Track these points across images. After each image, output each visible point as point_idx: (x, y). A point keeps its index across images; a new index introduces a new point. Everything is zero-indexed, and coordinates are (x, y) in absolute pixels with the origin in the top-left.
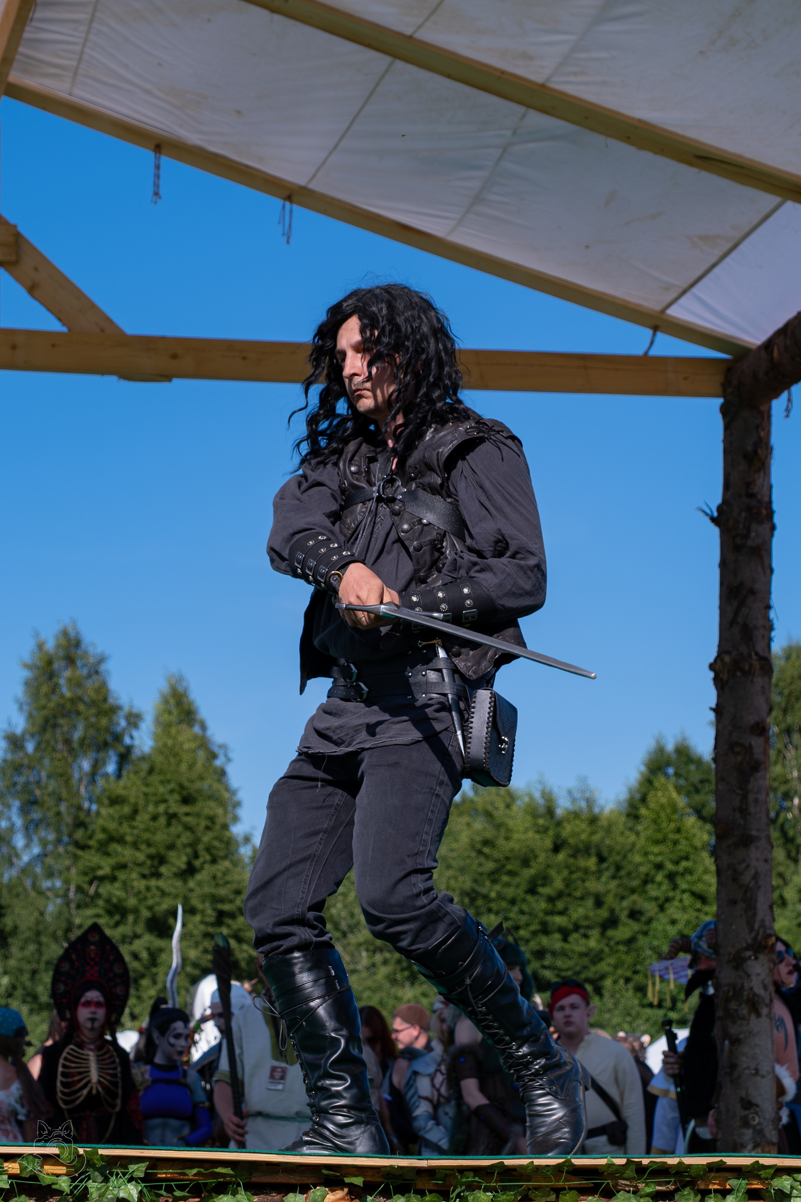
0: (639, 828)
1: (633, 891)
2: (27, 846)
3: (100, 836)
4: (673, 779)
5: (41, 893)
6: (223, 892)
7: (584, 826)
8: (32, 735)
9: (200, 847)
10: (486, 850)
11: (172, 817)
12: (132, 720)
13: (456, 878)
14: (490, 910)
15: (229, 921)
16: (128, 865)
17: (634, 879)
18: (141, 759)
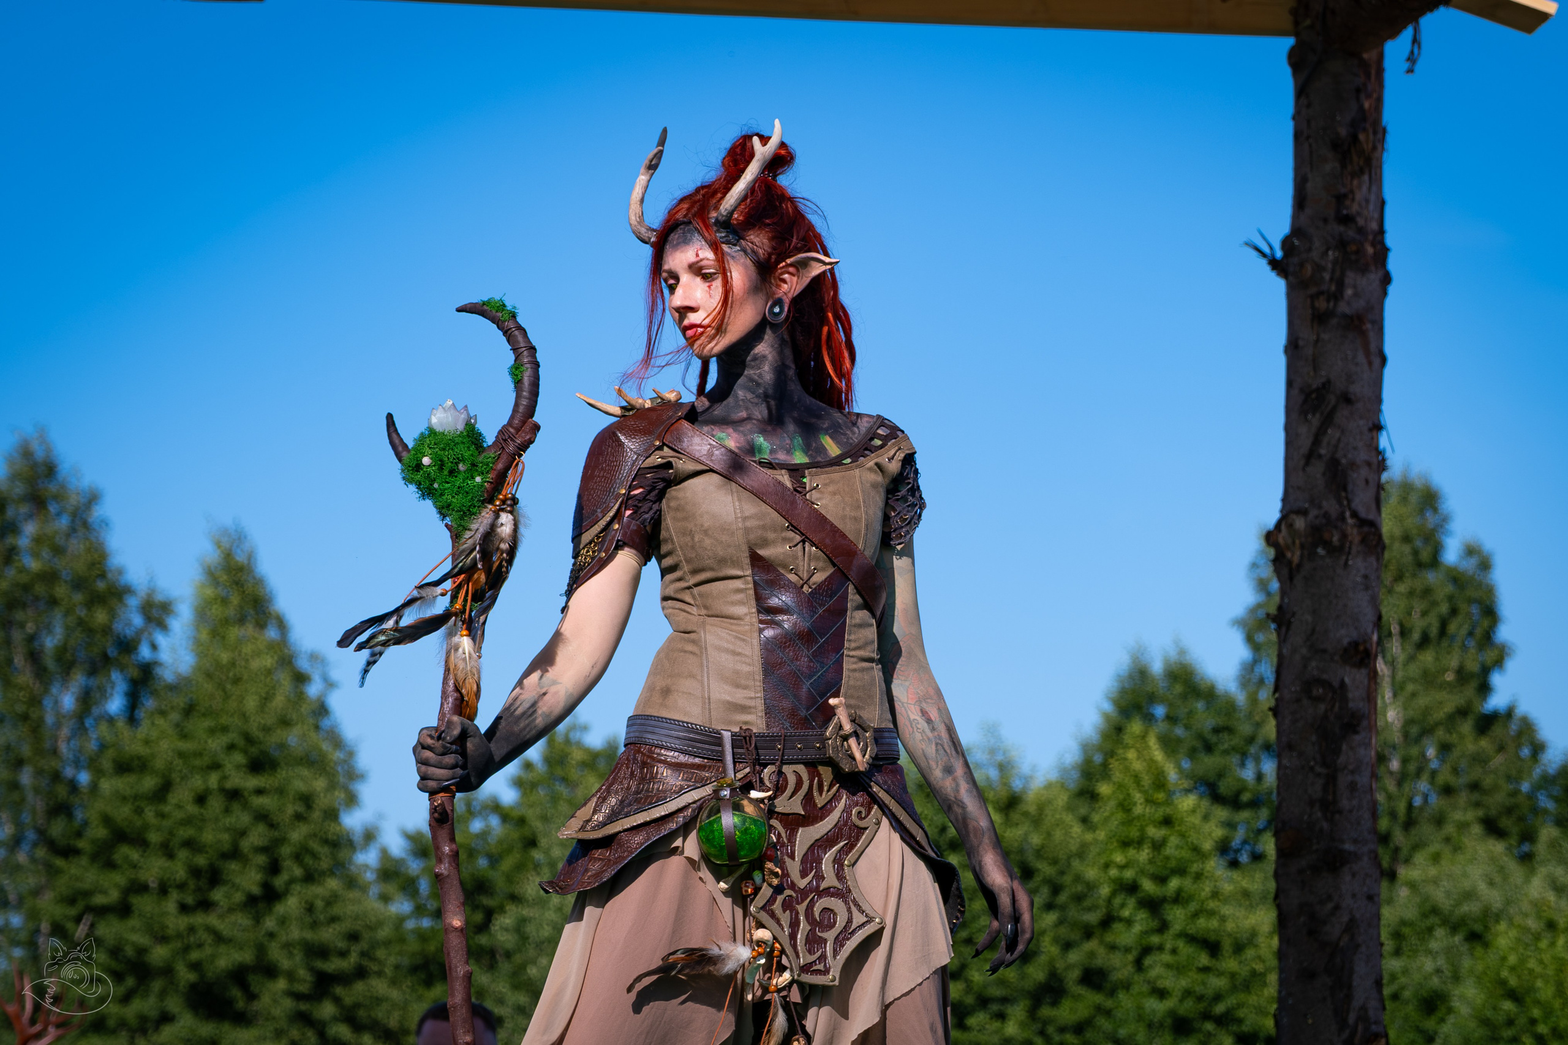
0: (1098, 817)
1: (1088, 933)
3: (100, 832)
4: (1162, 727)
6: (329, 935)
9: (286, 850)
11: (234, 795)
12: (155, 613)
15: (339, 990)
16: (153, 884)
17: (1089, 909)
18: (172, 688)
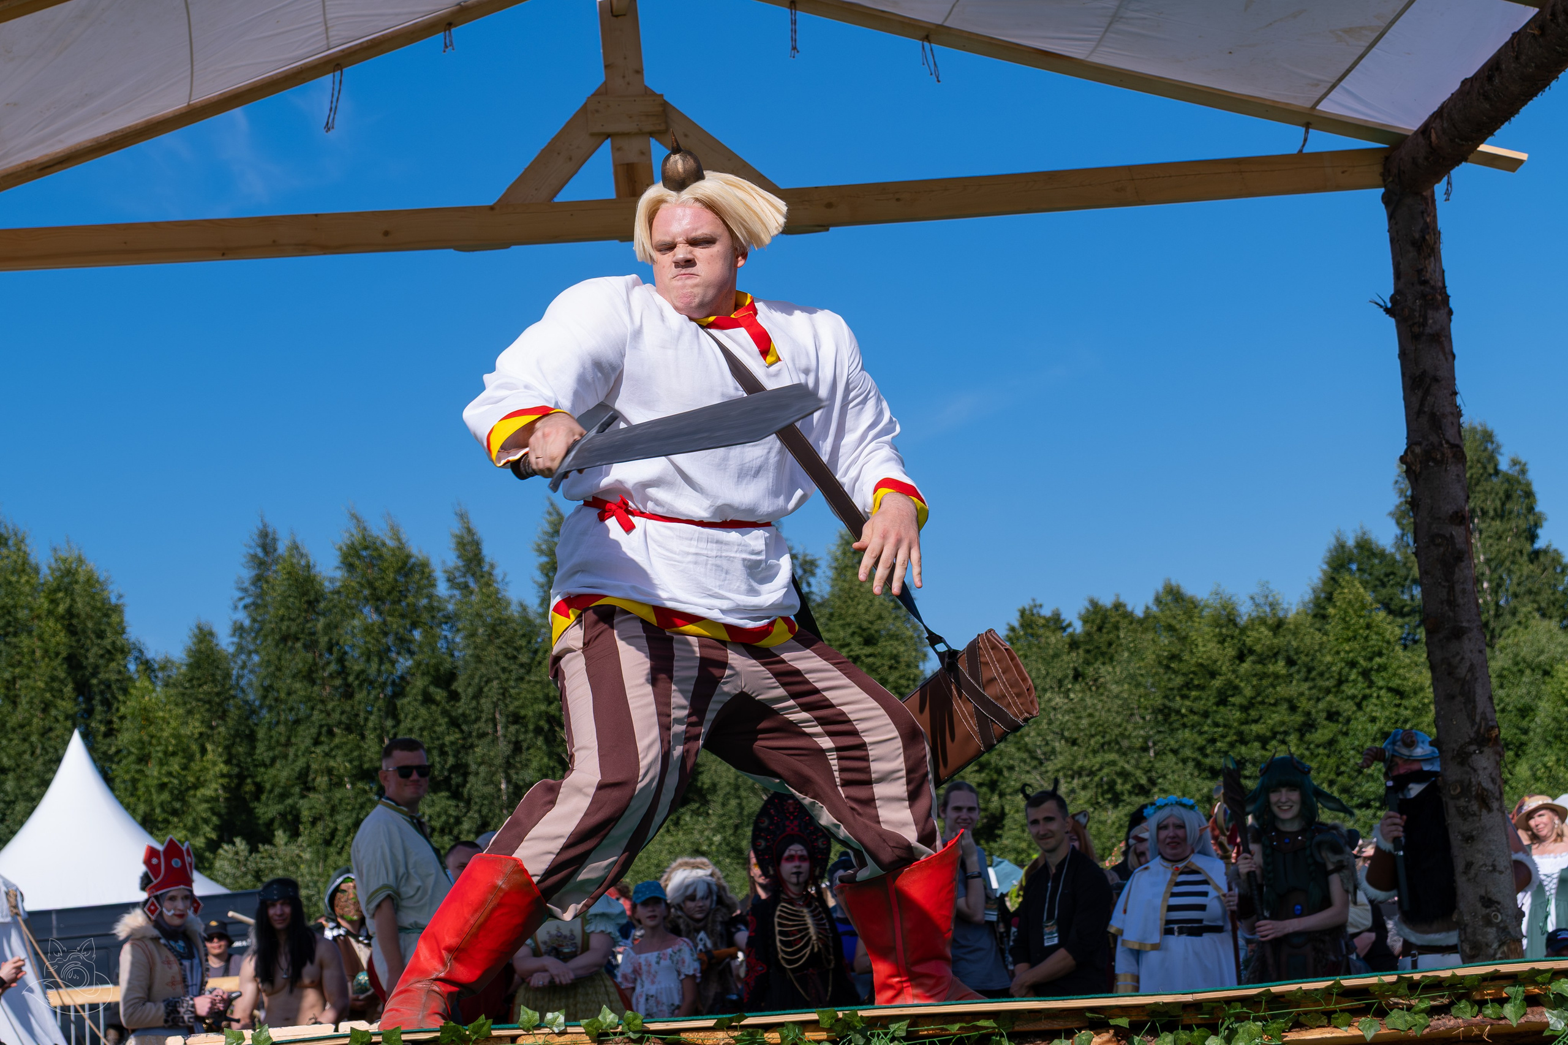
0: (1328, 627)
1: (1328, 691)
4: (1357, 575)
7: (1269, 631)
10: (1174, 665)
12: (807, 567)
13: (1146, 696)
14: (1184, 726)
17: (1328, 679)
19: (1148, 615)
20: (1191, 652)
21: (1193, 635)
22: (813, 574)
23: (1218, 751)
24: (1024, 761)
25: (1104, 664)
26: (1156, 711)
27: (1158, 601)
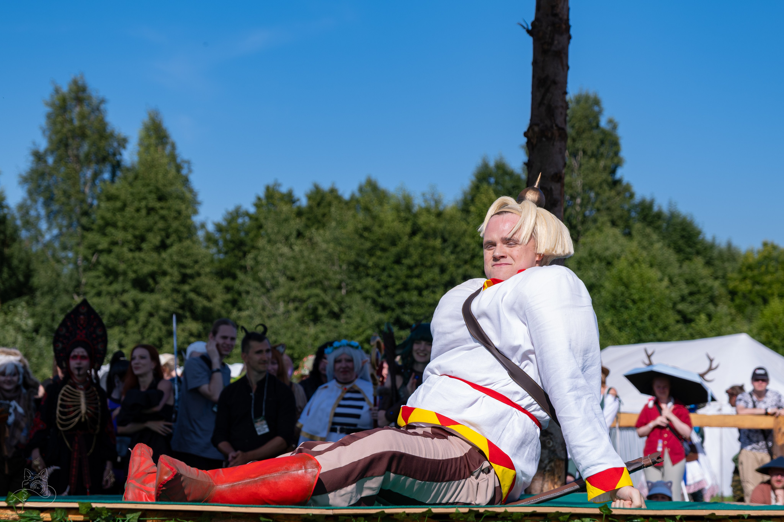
1: (466, 262)
2: (49, 229)
3: (100, 222)
4: (493, 186)
5: (58, 261)
6: (186, 261)
7: (433, 218)
8: (52, 152)
9: (171, 231)
10: (366, 234)
11: (150, 210)
12: (121, 142)
14: (368, 275)
15: (190, 281)
16: (120, 242)
17: (467, 253)
18: (128, 170)
19: (353, 197)
20: (380, 226)
21: (382, 216)
22: (124, 147)
23: (388, 294)
24: (257, 289)
25: (317, 229)
26: (350, 264)
27: (361, 189)
